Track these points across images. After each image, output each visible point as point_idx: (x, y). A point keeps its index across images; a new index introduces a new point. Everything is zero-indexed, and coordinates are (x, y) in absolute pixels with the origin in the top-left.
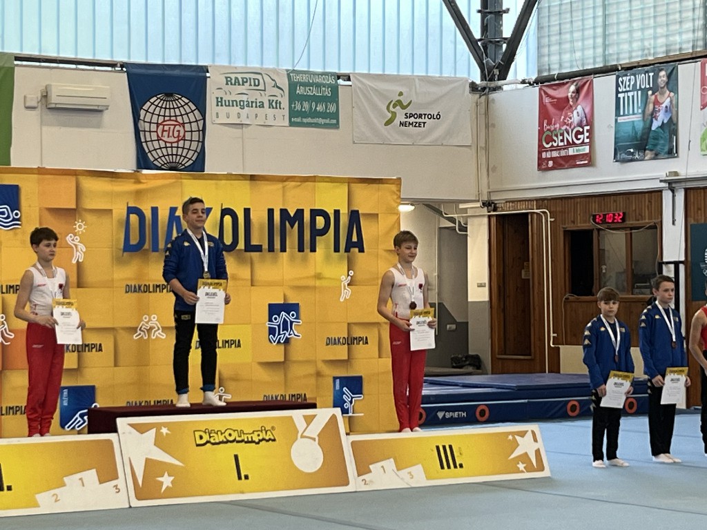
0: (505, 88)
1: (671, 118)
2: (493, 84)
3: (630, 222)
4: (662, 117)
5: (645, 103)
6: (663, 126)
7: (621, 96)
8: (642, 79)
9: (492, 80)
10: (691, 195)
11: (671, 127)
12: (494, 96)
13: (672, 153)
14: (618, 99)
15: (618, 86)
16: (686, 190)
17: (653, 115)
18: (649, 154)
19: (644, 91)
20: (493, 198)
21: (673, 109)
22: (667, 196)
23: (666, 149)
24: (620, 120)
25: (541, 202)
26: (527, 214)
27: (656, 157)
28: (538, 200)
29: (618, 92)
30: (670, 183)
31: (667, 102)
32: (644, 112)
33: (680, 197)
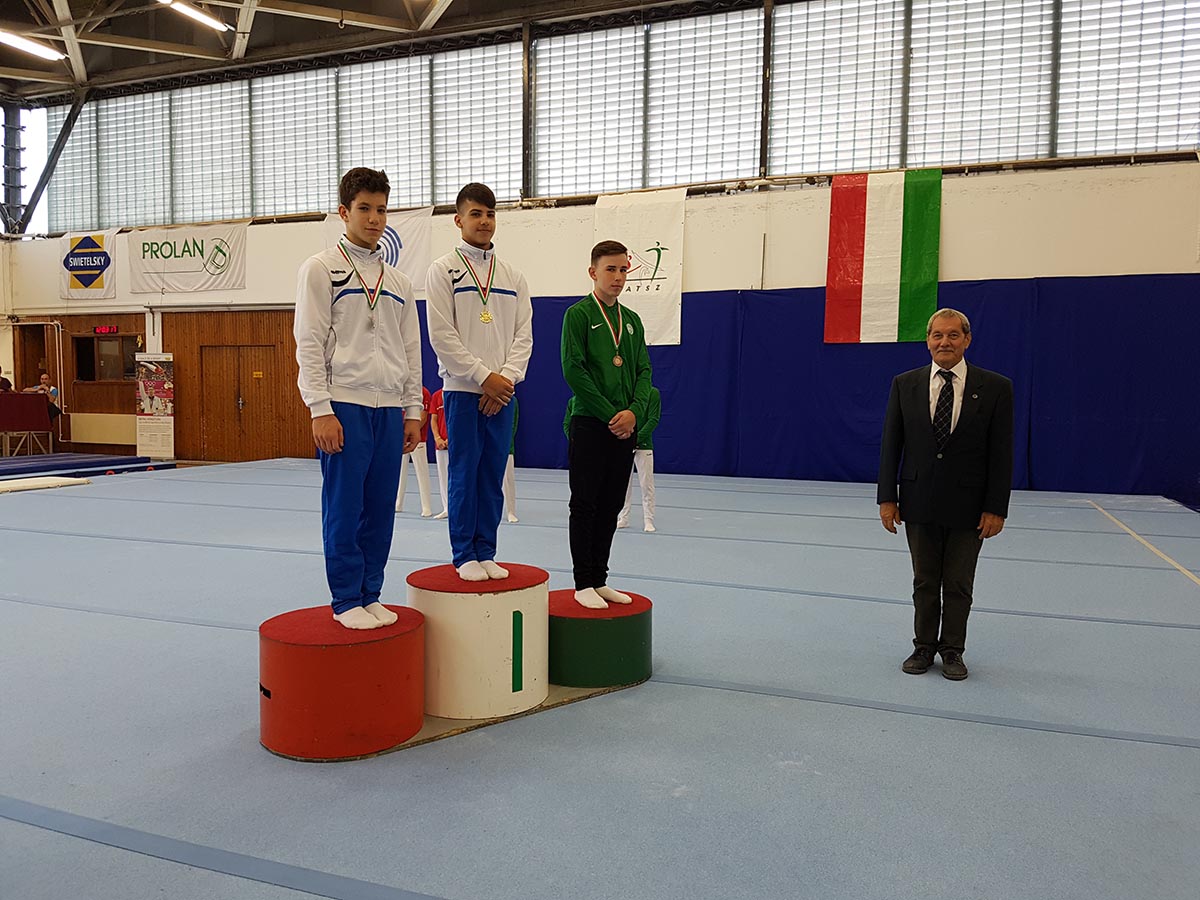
0: (24, 239)
2: (14, 236)
3: (120, 333)
9: (14, 233)
10: (166, 316)
12: (15, 243)
16: (162, 313)
20: (16, 313)
22: (149, 318)
25: (53, 317)
26: (43, 325)
28: (51, 316)
30: (151, 308)
33: (158, 318)
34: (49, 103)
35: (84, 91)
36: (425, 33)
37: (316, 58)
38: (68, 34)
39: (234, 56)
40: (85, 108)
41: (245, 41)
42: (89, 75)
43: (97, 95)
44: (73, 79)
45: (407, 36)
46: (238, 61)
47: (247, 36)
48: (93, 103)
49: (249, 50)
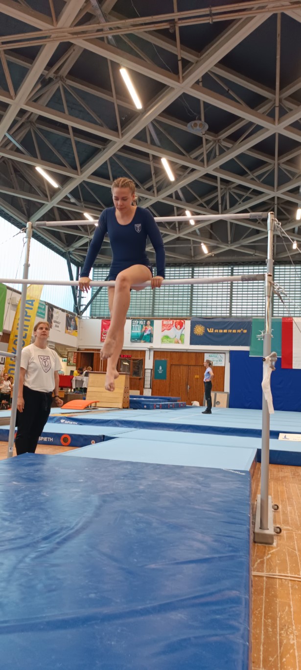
1: (151, 334)
2: (80, 317)
3: (132, 358)
4: (148, 332)
5: (142, 327)
6: (148, 335)
7: (133, 325)
8: (141, 322)
9: (80, 315)
10: (156, 352)
11: (151, 335)
13: (151, 341)
14: (132, 327)
15: (132, 322)
16: (154, 351)
17: (145, 331)
18: (142, 341)
19: (142, 326)
20: (80, 347)
21: (152, 330)
22: (148, 352)
23: (149, 340)
24: (133, 331)
26: (94, 353)
27: (145, 342)
29: (132, 324)
30: (149, 349)
31: (150, 329)
32: (141, 330)
33: (152, 353)
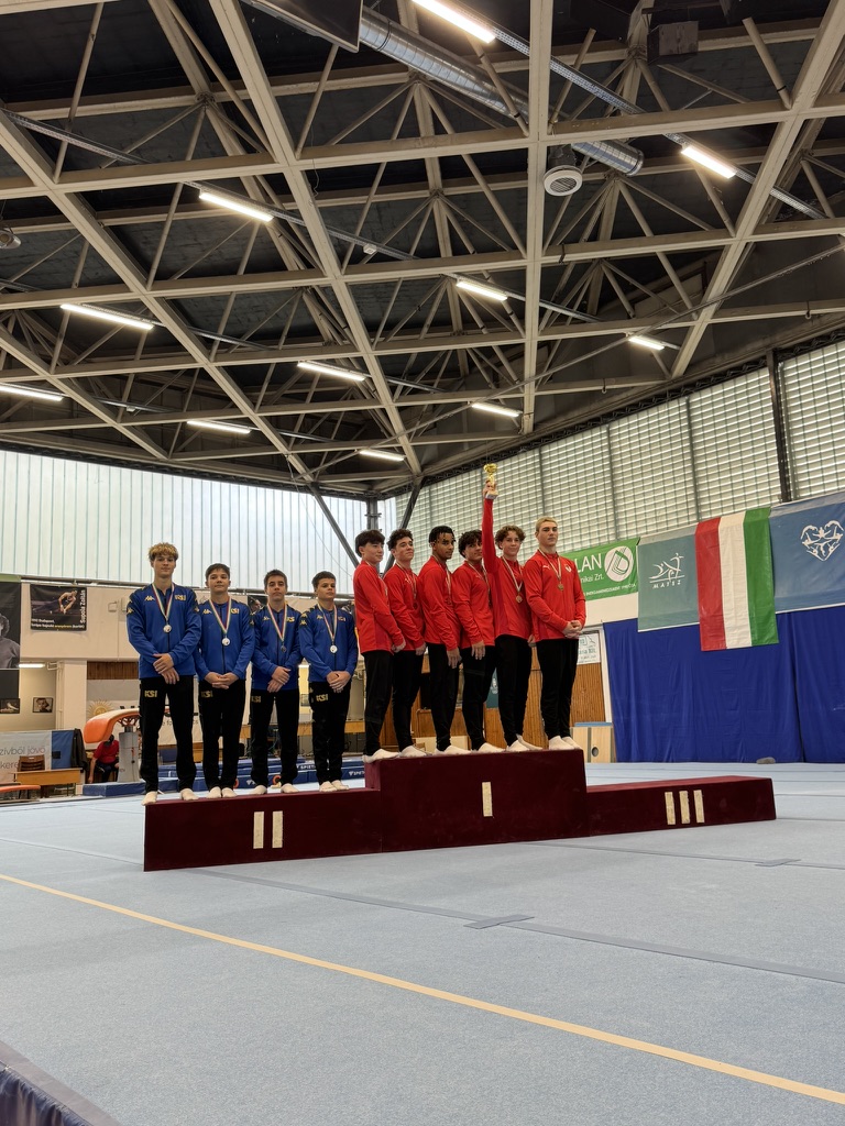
34: (398, 493)
35: (419, 481)
36: (677, 380)
37: (590, 420)
38: (404, 442)
39: (525, 432)
40: (422, 493)
41: (531, 420)
42: (423, 468)
43: (430, 481)
44: (411, 473)
45: (662, 386)
46: (528, 435)
47: (532, 415)
48: (427, 488)
49: (535, 426)
